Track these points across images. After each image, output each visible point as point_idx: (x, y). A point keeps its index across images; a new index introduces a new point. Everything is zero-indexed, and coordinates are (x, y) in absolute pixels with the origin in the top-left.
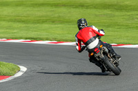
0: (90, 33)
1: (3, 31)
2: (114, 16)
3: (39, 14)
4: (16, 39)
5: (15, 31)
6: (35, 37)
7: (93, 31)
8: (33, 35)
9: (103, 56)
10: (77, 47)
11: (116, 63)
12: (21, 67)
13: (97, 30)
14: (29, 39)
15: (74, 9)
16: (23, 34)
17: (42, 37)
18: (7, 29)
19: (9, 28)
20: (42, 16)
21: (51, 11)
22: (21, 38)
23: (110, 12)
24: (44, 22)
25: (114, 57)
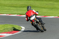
2: (54, 4)
4: (13, 14)
5: (12, 11)
6: (21, 13)
7: (33, 12)
8: (20, 12)
9: (36, 23)
11: (43, 27)
12: (22, 27)
13: (35, 12)
14: (19, 14)
15: (37, 1)
16: (16, 12)
18: (8, 10)
19: (9, 9)
20: (23, 5)
21: (27, 2)
22: (15, 14)
25: (42, 24)
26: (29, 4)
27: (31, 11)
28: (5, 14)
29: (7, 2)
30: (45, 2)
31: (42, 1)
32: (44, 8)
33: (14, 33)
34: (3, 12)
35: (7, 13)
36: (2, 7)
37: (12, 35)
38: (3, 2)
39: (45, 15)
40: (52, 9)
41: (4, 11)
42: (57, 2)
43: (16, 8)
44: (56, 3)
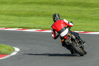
0: (62, 24)
1: (2, 22)
2: (82, 11)
3: (28, 9)
5: (11, 22)
6: (25, 26)
7: (65, 23)
10: (53, 35)
11: (81, 47)
13: (67, 22)
15: (53, 6)
16: (17, 24)
17: (30, 26)
18: (5, 20)
19: (7, 20)
24: (31, 15)
26: (41, 11)
35: (2, 25)
40: (78, 19)
42: (87, 7)
43: (18, 18)
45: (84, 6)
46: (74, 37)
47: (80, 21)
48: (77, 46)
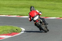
1: (6, 11)
2: (56, 5)
3: (21, 4)
4: (12, 15)
8: (20, 13)
10: (29, 19)
13: (38, 12)
14: (19, 15)
18: (7, 10)
21: (27, 2)
22: (15, 15)
23: (54, 3)
24: (24, 7)
25: (45, 24)
26: (29, 4)
27: (34, 11)
28: (4, 15)
29: (6, 3)
30: (46, 2)
31: (43, 1)
32: (45, 8)
33: (13, 35)
34: (2, 13)
35: (6, 14)
36: (1, 7)
37: (12, 37)
38: (2, 2)
39: (47, 16)
40: (54, 9)
41: (3, 11)
42: (59, 2)
43: (15, 9)
44: (57, 3)
45: (57, 2)
46: (42, 21)
47: (55, 11)
48: (43, 26)
